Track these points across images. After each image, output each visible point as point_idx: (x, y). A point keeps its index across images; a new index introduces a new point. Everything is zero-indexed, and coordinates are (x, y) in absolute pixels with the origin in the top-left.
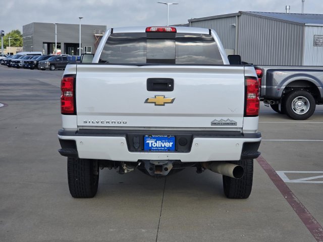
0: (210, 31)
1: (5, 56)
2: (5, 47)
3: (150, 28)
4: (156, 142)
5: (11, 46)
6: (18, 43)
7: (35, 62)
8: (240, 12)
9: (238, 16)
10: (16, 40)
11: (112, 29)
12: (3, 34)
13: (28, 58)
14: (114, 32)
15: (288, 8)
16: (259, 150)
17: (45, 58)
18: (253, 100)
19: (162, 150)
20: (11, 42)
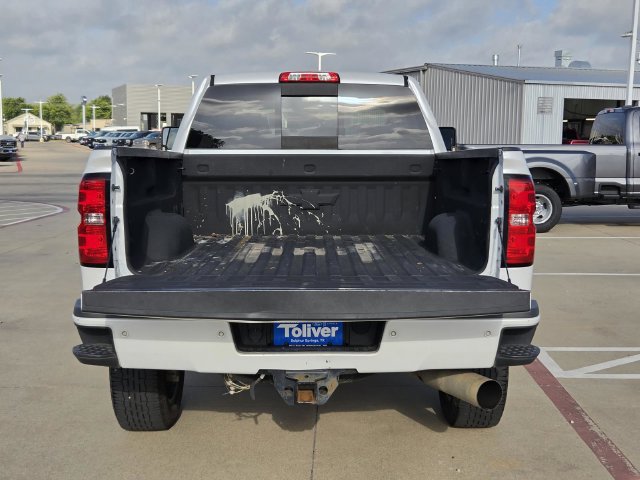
0: (406, 79)
1: (86, 132)
2: (89, 119)
3: (287, 74)
4: (300, 326)
5: (98, 118)
6: (108, 113)
7: (128, 141)
8: (427, 65)
9: (424, 71)
10: (105, 110)
11: (213, 77)
12: (86, 102)
13: (118, 135)
14: (216, 83)
15: (496, 57)
16: (534, 343)
17: (142, 135)
18: (520, 229)
19: (312, 343)
20: (97, 113)
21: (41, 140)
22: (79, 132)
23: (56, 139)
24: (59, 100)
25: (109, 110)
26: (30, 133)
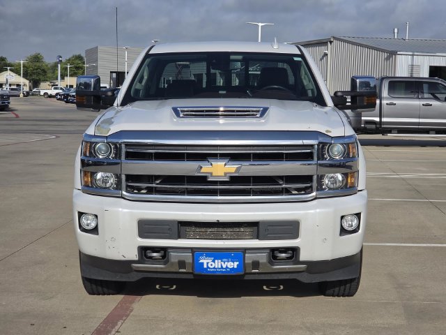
1: (61, 89)
2: (63, 78)
5: (71, 76)
6: (81, 71)
10: (77, 68)
12: (61, 61)
15: (396, 30)
20: (71, 71)
21: (21, 95)
22: (55, 89)
23: (33, 95)
24: (37, 58)
25: (82, 68)
26: (12, 89)
